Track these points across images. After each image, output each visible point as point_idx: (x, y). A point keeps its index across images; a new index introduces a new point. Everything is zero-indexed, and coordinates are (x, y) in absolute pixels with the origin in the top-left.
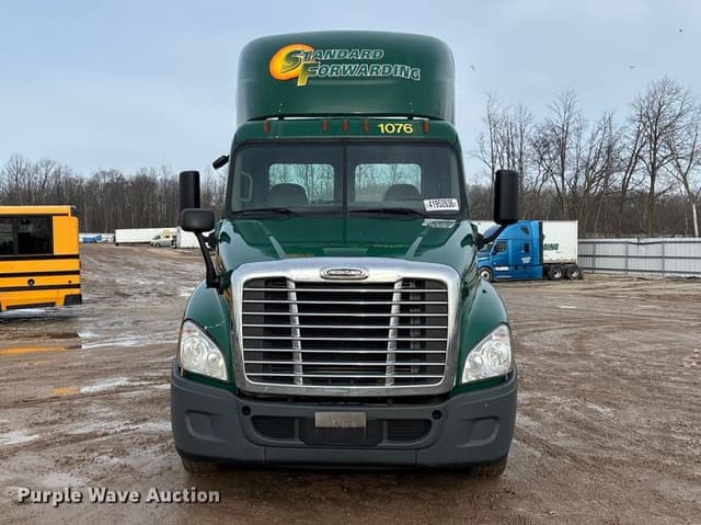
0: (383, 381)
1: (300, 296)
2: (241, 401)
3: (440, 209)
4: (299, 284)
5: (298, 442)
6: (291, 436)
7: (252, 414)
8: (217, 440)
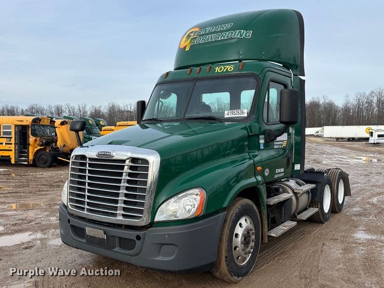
0: (115, 215)
1: (90, 165)
2: (68, 216)
3: (233, 116)
4: (90, 159)
7: (70, 224)
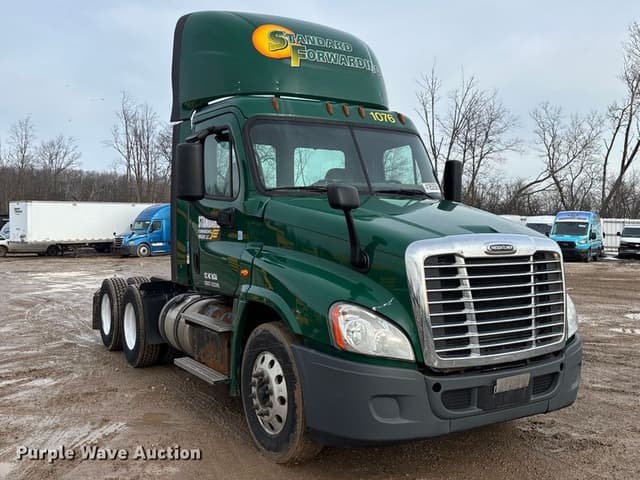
0: (529, 344)
1: (470, 271)
2: (430, 378)
3: (432, 191)
4: (468, 260)
5: (476, 410)
6: (468, 404)
7: (442, 390)
8: (406, 421)
